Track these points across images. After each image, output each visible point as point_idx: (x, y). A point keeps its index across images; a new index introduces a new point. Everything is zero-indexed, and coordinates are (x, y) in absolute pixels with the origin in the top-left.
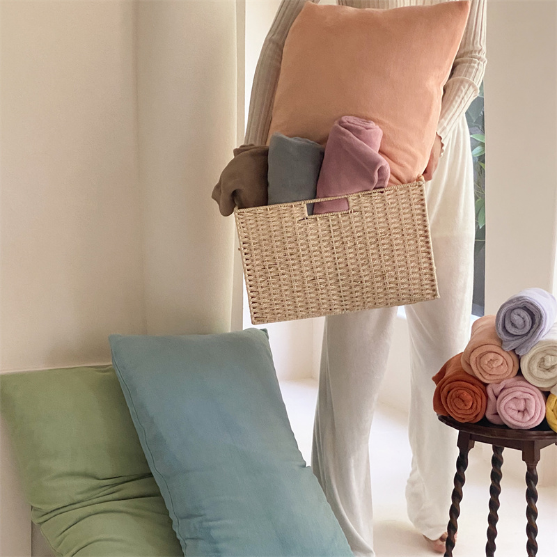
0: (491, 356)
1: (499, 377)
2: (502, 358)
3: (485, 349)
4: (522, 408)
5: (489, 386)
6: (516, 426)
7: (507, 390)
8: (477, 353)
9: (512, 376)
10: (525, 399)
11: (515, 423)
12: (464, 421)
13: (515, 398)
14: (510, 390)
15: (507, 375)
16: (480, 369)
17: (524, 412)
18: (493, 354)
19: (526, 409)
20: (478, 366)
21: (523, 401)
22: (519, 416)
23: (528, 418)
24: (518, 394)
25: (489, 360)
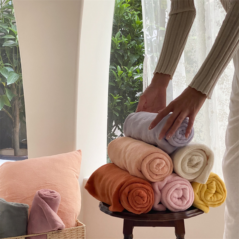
0: (158, 161)
1: (162, 176)
2: (164, 162)
3: (153, 157)
4: (181, 196)
5: (156, 183)
6: (177, 210)
7: (170, 184)
8: (148, 160)
9: (170, 174)
10: (182, 189)
11: (177, 207)
12: (140, 213)
13: (176, 189)
14: (173, 184)
15: (167, 174)
16: (150, 172)
17: (182, 198)
18: (159, 159)
19: (183, 196)
20: (149, 170)
21: (181, 191)
22: (179, 202)
23: (186, 202)
24: (178, 186)
25: (157, 164)
